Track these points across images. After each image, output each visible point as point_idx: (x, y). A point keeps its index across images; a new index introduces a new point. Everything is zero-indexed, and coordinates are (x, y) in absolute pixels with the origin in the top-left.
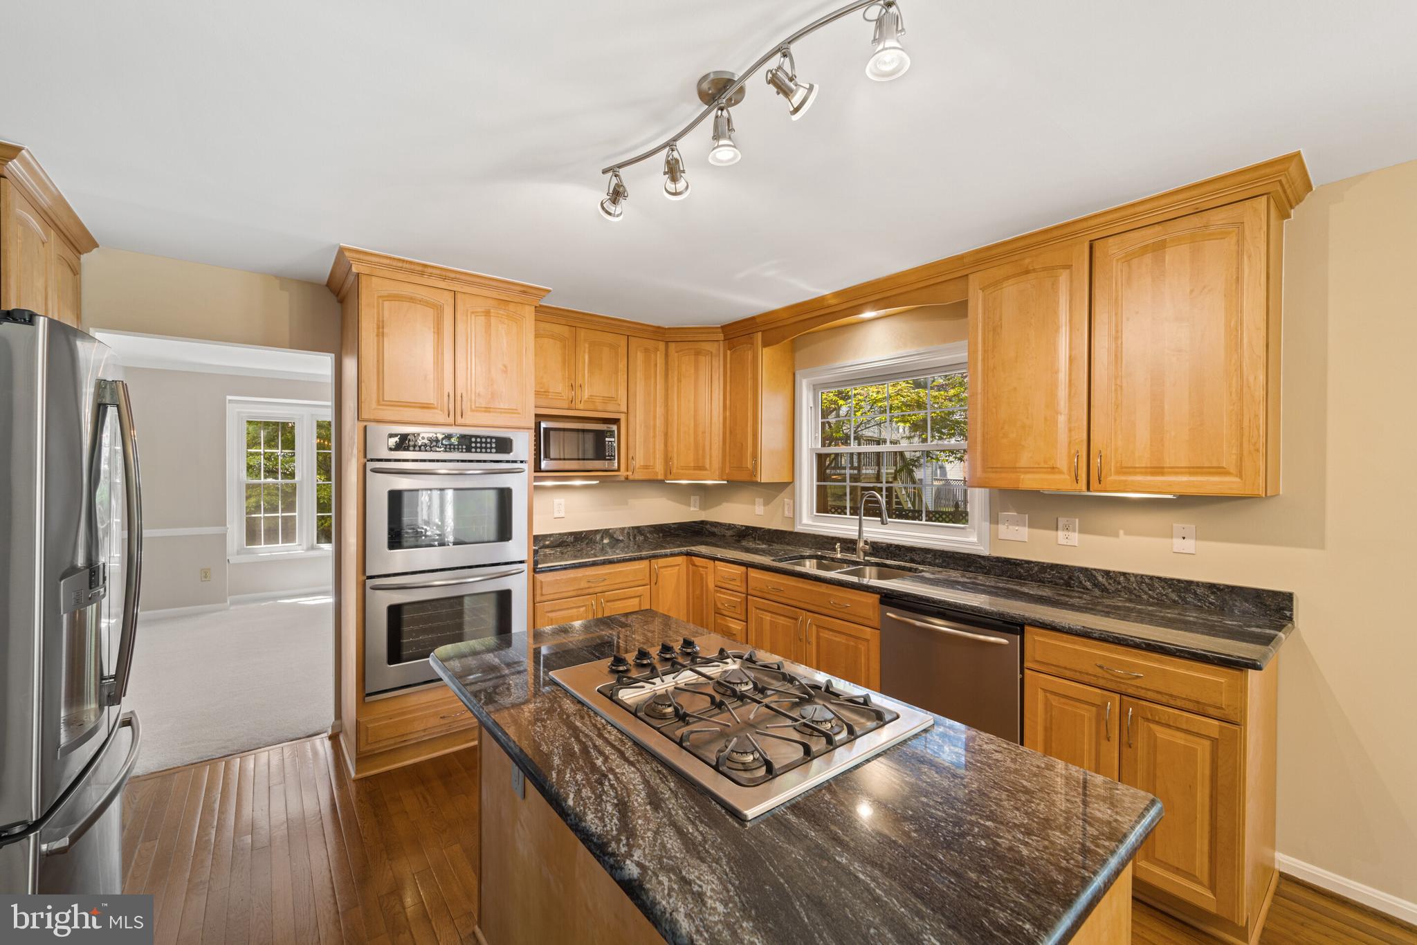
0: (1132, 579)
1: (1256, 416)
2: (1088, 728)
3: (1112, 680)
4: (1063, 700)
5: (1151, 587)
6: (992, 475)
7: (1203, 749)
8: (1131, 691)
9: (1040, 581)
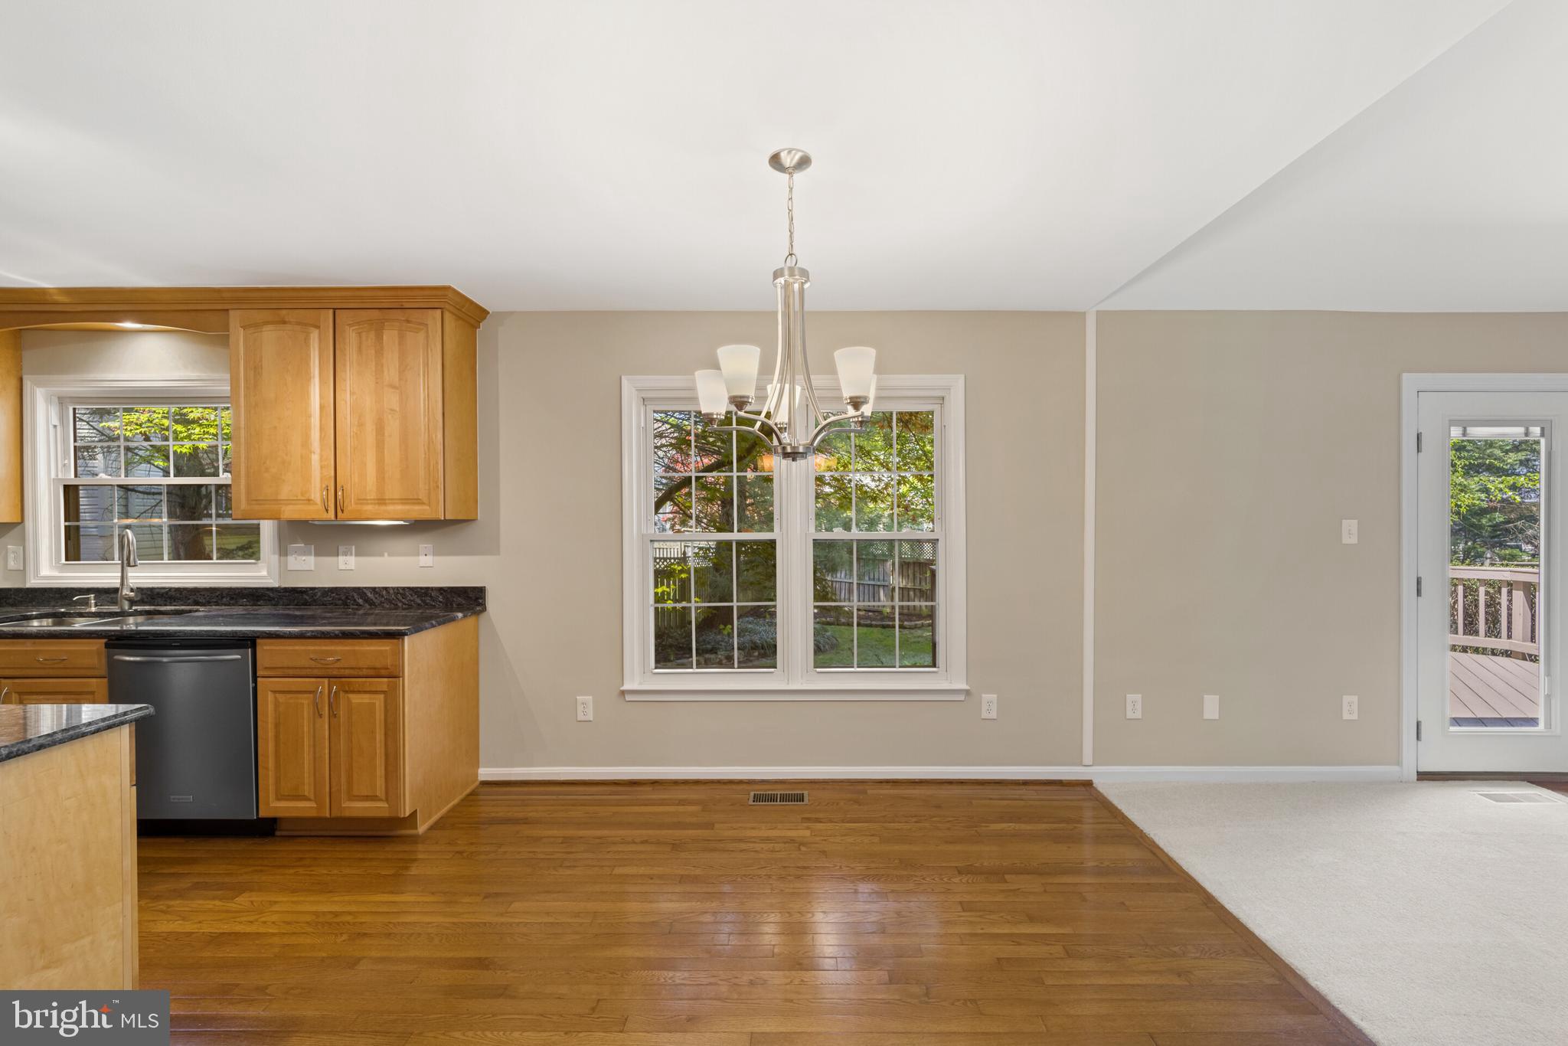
0: (391, 591)
1: (437, 463)
2: (307, 712)
3: (322, 668)
4: (289, 696)
5: (404, 596)
6: (257, 507)
7: (379, 701)
8: (335, 673)
9: (323, 605)
